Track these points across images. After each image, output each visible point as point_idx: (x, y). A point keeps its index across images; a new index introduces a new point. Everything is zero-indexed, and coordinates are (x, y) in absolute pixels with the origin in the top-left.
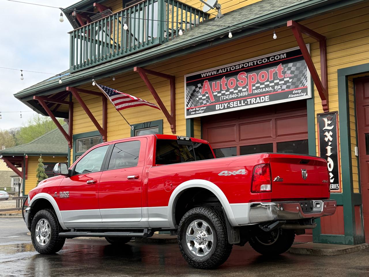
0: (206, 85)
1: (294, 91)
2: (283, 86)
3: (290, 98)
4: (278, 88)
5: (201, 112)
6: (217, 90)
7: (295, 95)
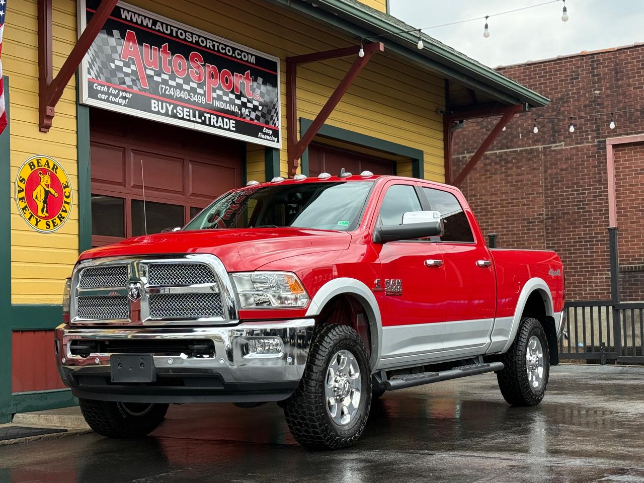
0: (131, 43)
1: (265, 128)
2: (252, 112)
3: (260, 138)
4: (246, 114)
5: (120, 101)
6: (153, 67)
7: (266, 136)
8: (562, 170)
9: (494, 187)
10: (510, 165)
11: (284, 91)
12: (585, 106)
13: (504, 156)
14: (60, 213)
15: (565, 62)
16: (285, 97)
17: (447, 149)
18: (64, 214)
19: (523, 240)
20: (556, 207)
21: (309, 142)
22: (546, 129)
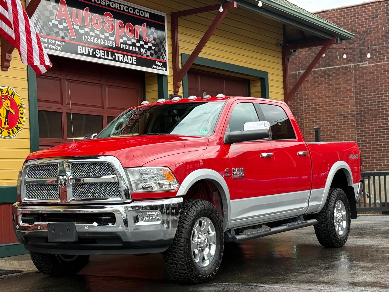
0: (63, 8)
1: (157, 62)
2: (147, 51)
3: (153, 68)
4: (144, 52)
5: (57, 47)
6: (78, 23)
7: (158, 67)
8: (367, 80)
9: (320, 93)
10: (331, 78)
11: (170, 35)
12: (382, 36)
13: (327, 72)
14: (17, 124)
15: (368, 6)
16: (170, 40)
17: (285, 70)
18: (19, 126)
19: (341, 129)
20: (363, 106)
21: (188, 69)
22: (355, 53)
